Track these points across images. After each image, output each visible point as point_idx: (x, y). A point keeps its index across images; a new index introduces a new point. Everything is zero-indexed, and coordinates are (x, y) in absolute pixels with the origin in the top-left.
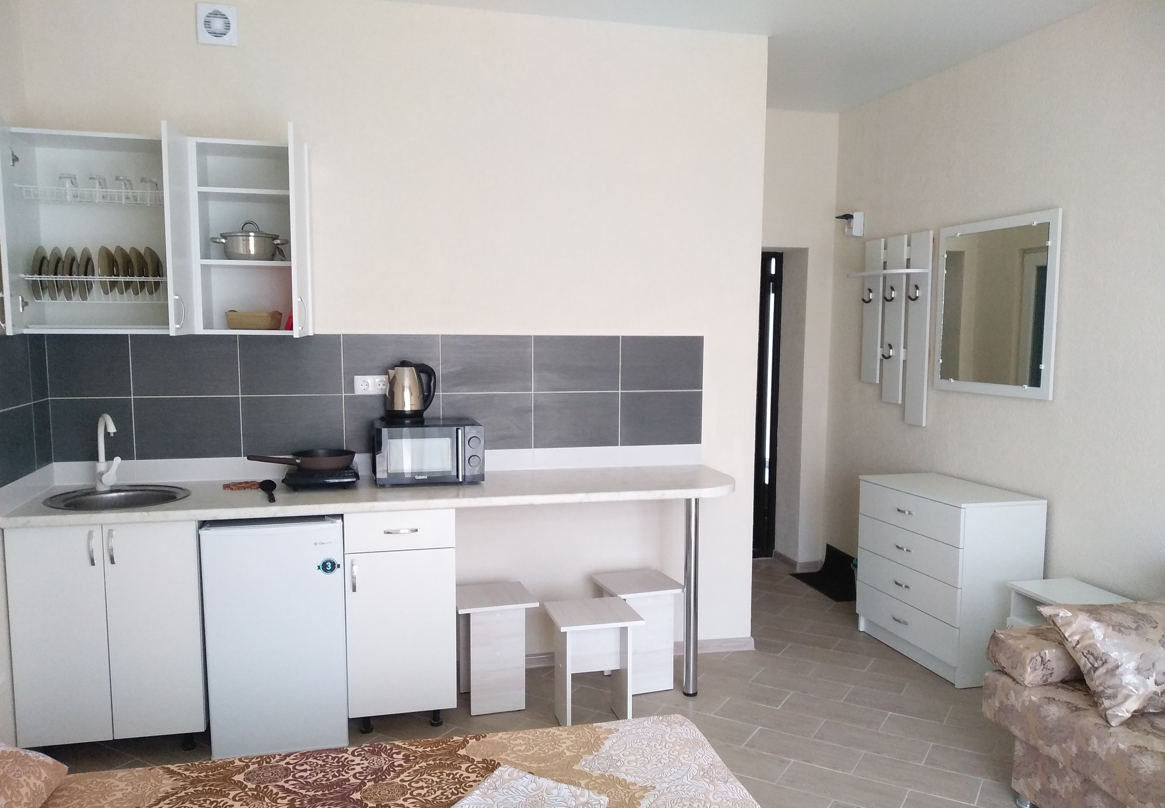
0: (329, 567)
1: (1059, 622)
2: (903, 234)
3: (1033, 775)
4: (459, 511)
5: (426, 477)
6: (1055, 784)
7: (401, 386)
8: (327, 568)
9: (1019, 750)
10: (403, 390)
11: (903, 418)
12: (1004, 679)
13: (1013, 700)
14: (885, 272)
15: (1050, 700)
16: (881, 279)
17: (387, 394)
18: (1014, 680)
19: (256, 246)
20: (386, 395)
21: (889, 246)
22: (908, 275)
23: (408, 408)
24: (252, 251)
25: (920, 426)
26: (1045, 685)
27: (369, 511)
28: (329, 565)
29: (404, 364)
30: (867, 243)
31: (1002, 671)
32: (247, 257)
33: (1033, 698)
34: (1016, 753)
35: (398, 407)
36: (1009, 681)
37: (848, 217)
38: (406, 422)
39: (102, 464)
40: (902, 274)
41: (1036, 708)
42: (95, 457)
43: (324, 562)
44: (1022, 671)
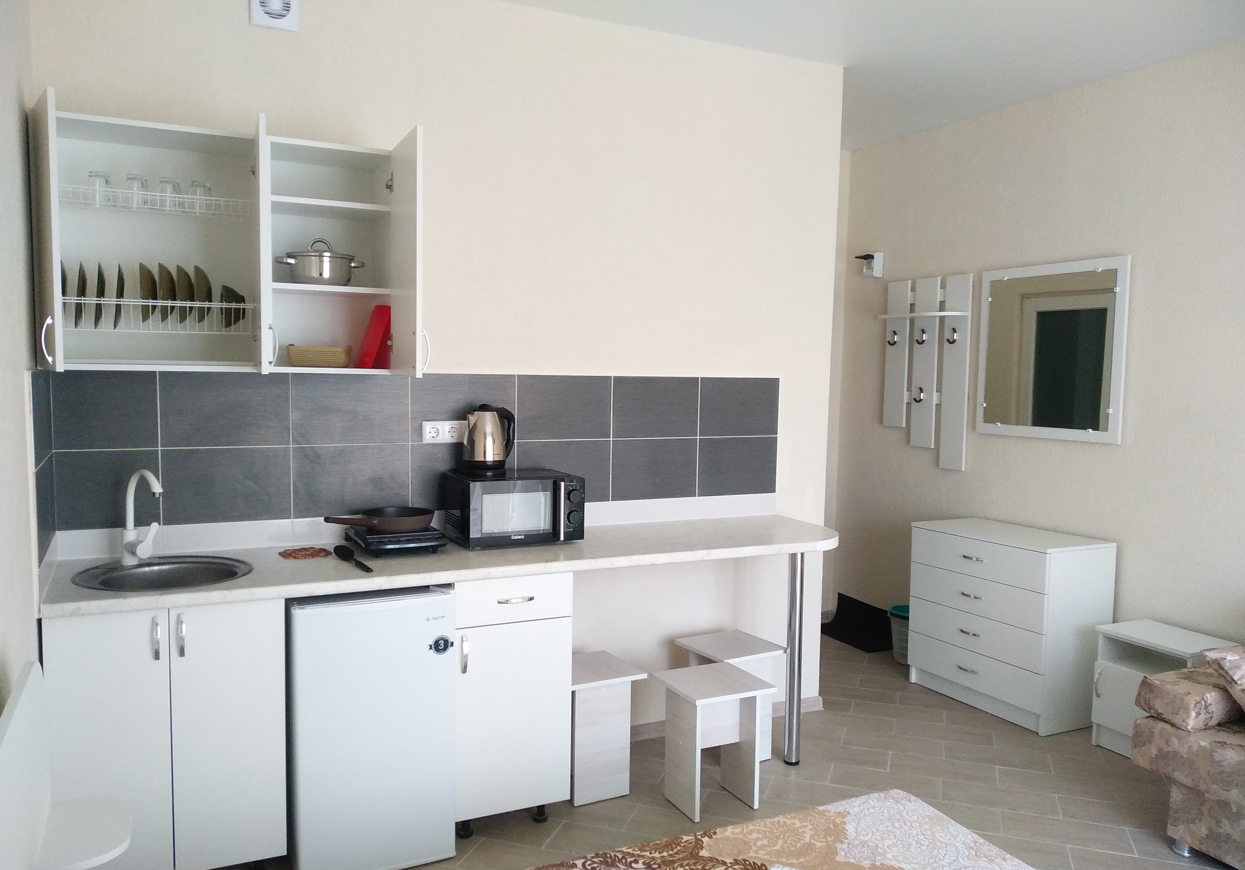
0: (441, 646)
1: (1227, 665)
2: (935, 276)
3: (1196, 821)
4: (578, 575)
5: (523, 537)
6: (1226, 827)
7: (482, 433)
8: (440, 648)
9: (1176, 796)
10: (485, 438)
11: (937, 463)
12: (1161, 725)
13: (1176, 746)
14: (913, 315)
15: (1223, 744)
16: (908, 321)
17: (465, 443)
18: (1173, 725)
19: (332, 269)
20: (463, 443)
21: (918, 288)
22: (942, 319)
23: (490, 457)
24: (326, 274)
25: (959, 471)
26: (1206, 729)
27: (485, 578)
28: (441, 643)
29: (484, 408)
30: (890, 285)
31: (1158, 717)
32: (320, 280)
33: (1203, 744)
34: (1172, 800)
35: (479, 458)
36: (1168, 727)
37: (869, 257)
38: (489, 474)
39: (131, 533)
40: (935, 316)
41: (1209, 754)
42: (121, 523)
43: (436, 641)
44: (1185, 716)
